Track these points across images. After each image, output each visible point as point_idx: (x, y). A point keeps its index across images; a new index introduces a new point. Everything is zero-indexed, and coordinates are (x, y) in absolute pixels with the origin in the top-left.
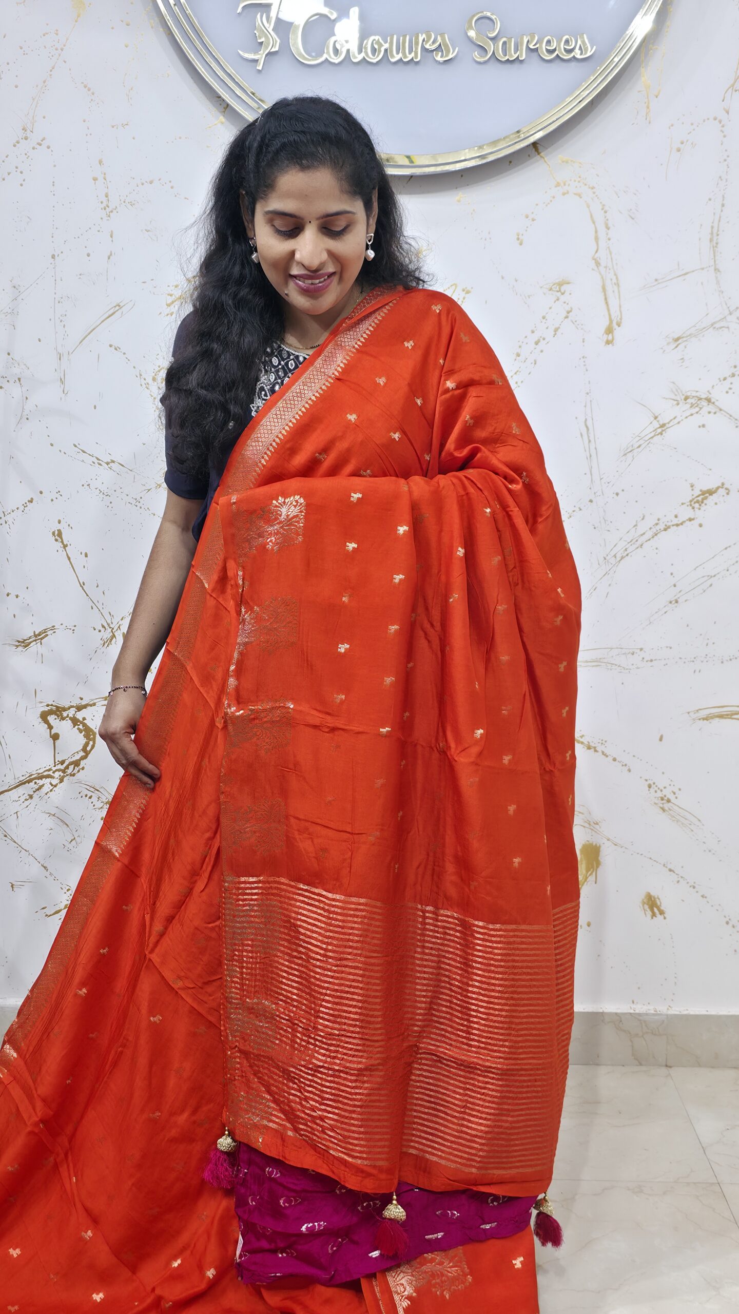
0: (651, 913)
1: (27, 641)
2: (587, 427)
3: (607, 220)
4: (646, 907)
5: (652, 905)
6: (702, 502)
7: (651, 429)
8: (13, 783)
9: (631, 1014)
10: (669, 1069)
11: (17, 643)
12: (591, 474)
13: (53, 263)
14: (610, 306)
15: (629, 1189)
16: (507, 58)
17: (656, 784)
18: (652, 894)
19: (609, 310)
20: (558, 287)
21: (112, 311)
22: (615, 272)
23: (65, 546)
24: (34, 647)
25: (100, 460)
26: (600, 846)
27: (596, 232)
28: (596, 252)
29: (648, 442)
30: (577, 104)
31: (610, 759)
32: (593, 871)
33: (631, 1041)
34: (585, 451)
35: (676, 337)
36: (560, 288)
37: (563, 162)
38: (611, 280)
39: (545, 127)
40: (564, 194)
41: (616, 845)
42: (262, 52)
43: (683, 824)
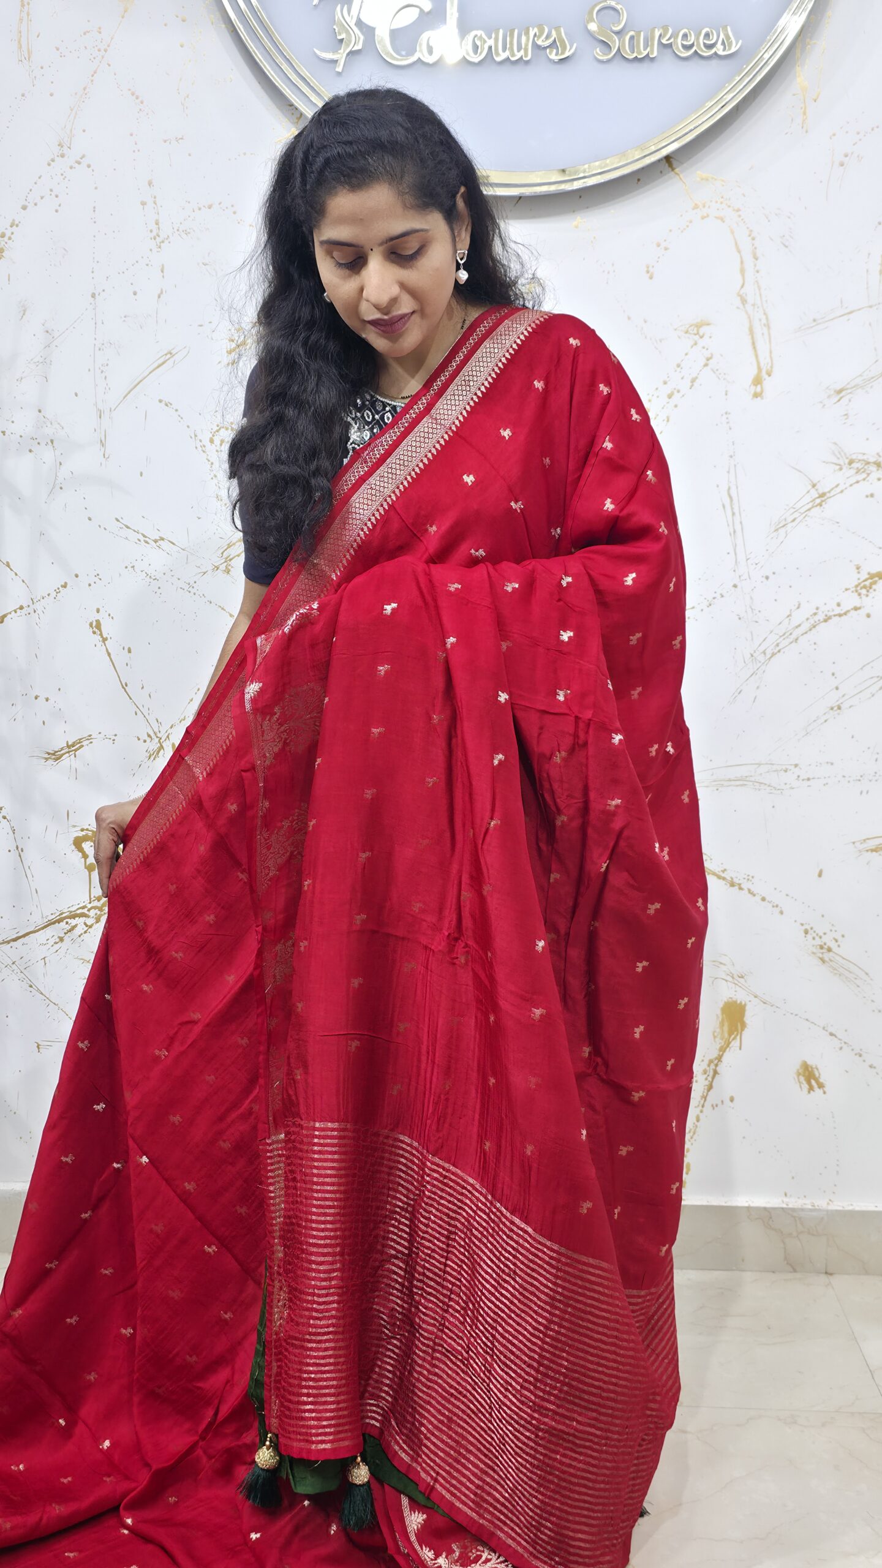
0: (807, 1086)
1: (59, 753)
2: (731, 498)
3: (756, 248)
4: (802, 1079)
5: (809, 1076)
6: (871, 588)
7: (808, 499)
8: (41, 922)
9: (783, 1208)
10: (830, 1277)
11: (47, 756)
12: (736, 554)
13: (93, 303)
14: (759, 352)
15: (779, 1419)
16: (635, 55)
17: (814, 929)
18: (809, 1062)
19: (757, 356)
20: (696, 329)
21: (162, 360)
22: (764, 310)
23: (104, 640)
24: (67, 761)
25: (146, 537)
26: (745, 1005)
27: (742, 262)
28: (742, 287)
29: (804, 515)
30: (719, 110)
31: (758, 898)
32: (737, 1035)
33: (784, 1243)
34: (728, 525)
35: (838, 388)
36: (698, 331)
37: (702, 179)
38: (760, 320)
39: (680, 138)
40: (703, 218)
41: (765, 1003)
42: (341, 51)
43: (846, 978)
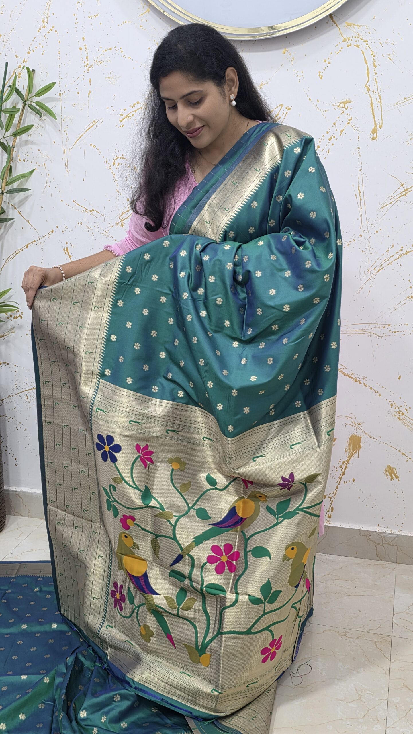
0: (390, 477)
2: (359, 192)
3: (375, 61)
4: (388, 473)
5: (391, 472)
7: (399, 192)
9: (375, 532)
10: (397, 564)
12: (361, 220)
13: (60, 98)
14: (375, 116)
17: (395, 404)
18: (391, 466)
19: (374, 118)
20: (343, 104)
21: (91, 125)
22: (378, 94)
23: (70, 257)
25: (86, 209)
26: (361, 437)
27: (368, 69)
28: (368, 82)
29: (397, 200)
31: (368, 388)
32: (356, 451)
33: (376, 547)
34: (358, 205)
37: (348, 25)
38: (376, 99)
40: (348, 46)
41: (370, 437)
43: (411, 428)
